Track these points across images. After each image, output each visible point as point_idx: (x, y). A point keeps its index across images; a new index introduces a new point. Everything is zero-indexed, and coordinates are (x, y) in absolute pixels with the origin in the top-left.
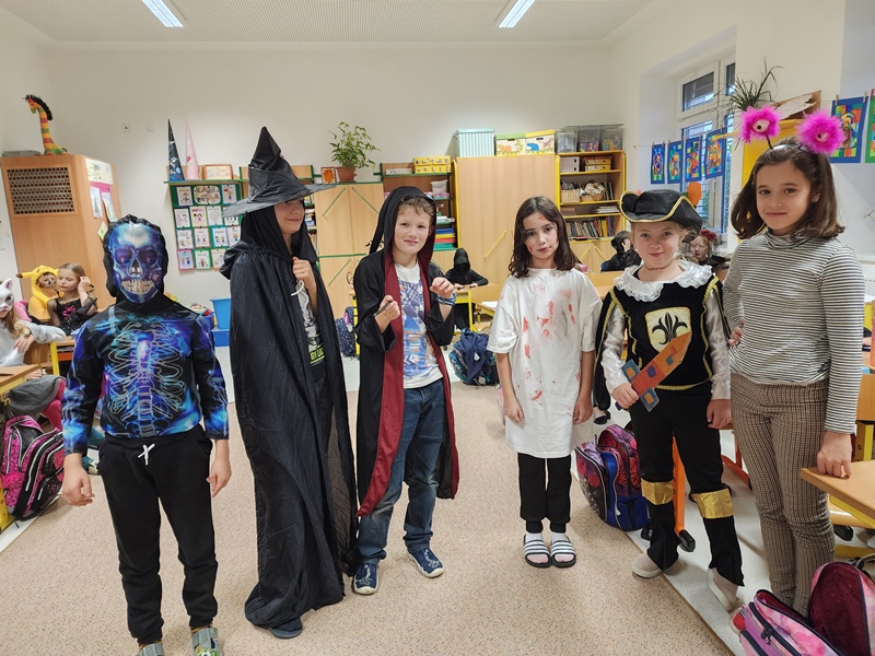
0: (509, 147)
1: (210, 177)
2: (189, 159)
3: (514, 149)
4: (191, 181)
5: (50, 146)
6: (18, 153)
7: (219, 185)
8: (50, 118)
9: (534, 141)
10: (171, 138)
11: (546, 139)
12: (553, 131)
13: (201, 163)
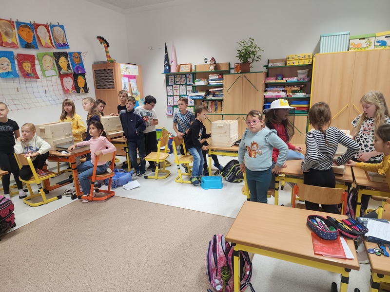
0: (360, 44)
1: (181, 71)
2: (172, 61)
3: (364, 45)
5: (109, 59)
7: (185, 74)
8: (108, 46)
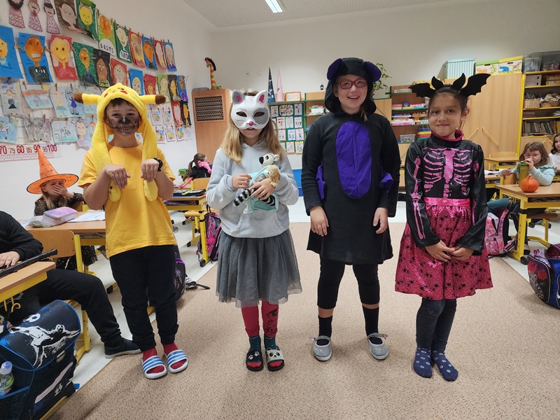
1: (288, 100)
2: (278, 89)
3: (489, 71)
4: (279, 103)
5: (214, 85)
6: (200, 89)
7: (293, 104)
8: (215, 69)
9: (506, 65)
10: (270, 78)
11: (515, 63)
12: (522, 57)
13: (285, 92)
